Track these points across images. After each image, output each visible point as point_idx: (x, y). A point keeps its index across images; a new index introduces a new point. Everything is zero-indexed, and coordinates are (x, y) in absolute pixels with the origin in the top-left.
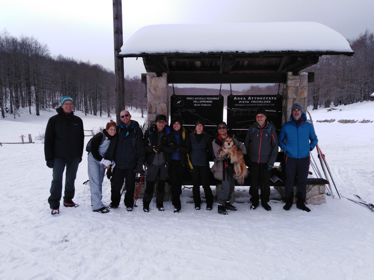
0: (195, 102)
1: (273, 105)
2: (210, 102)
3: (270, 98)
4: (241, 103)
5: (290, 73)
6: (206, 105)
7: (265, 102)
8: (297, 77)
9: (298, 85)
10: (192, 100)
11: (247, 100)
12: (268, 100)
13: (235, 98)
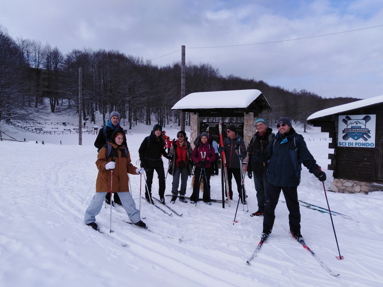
0: (209, 125)
1: (240, 127)
2: (215, 125)
3: (239, 124)
4: (227, 126)
5: (245, 113)
6: (213, 127)
7: (237, 126)
8: (248, 115)
9: (248, 118)
10: (208, 124)
11: (229, 125)
12: (238, 125)
13: (225, 124)
